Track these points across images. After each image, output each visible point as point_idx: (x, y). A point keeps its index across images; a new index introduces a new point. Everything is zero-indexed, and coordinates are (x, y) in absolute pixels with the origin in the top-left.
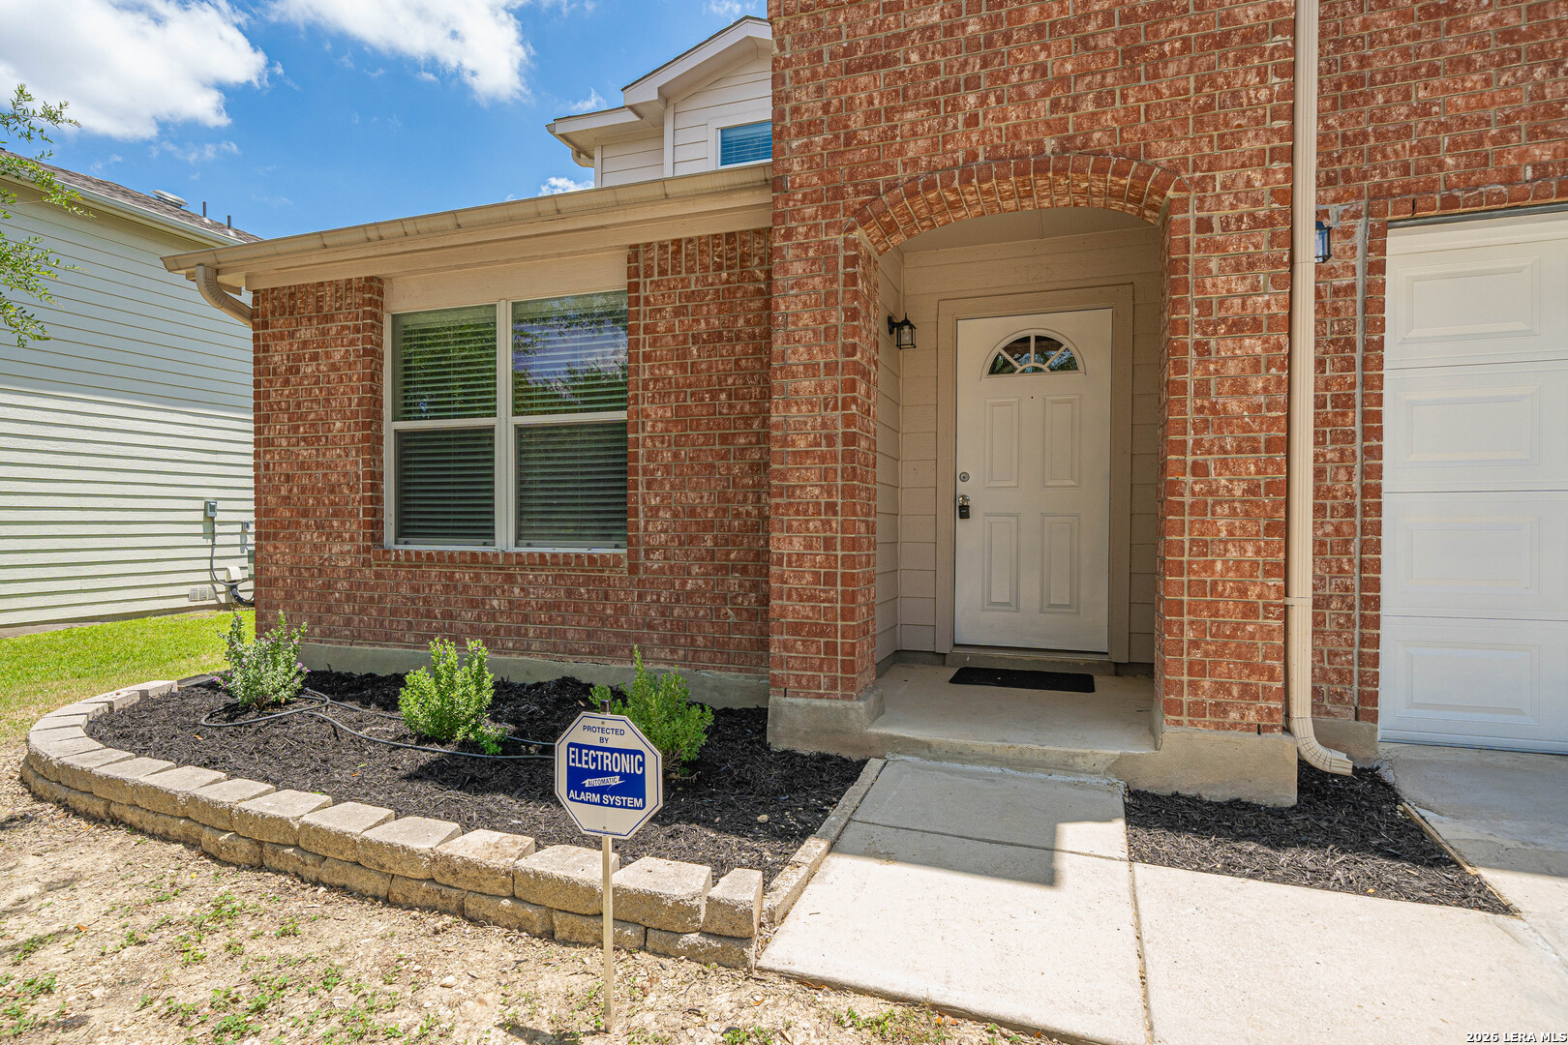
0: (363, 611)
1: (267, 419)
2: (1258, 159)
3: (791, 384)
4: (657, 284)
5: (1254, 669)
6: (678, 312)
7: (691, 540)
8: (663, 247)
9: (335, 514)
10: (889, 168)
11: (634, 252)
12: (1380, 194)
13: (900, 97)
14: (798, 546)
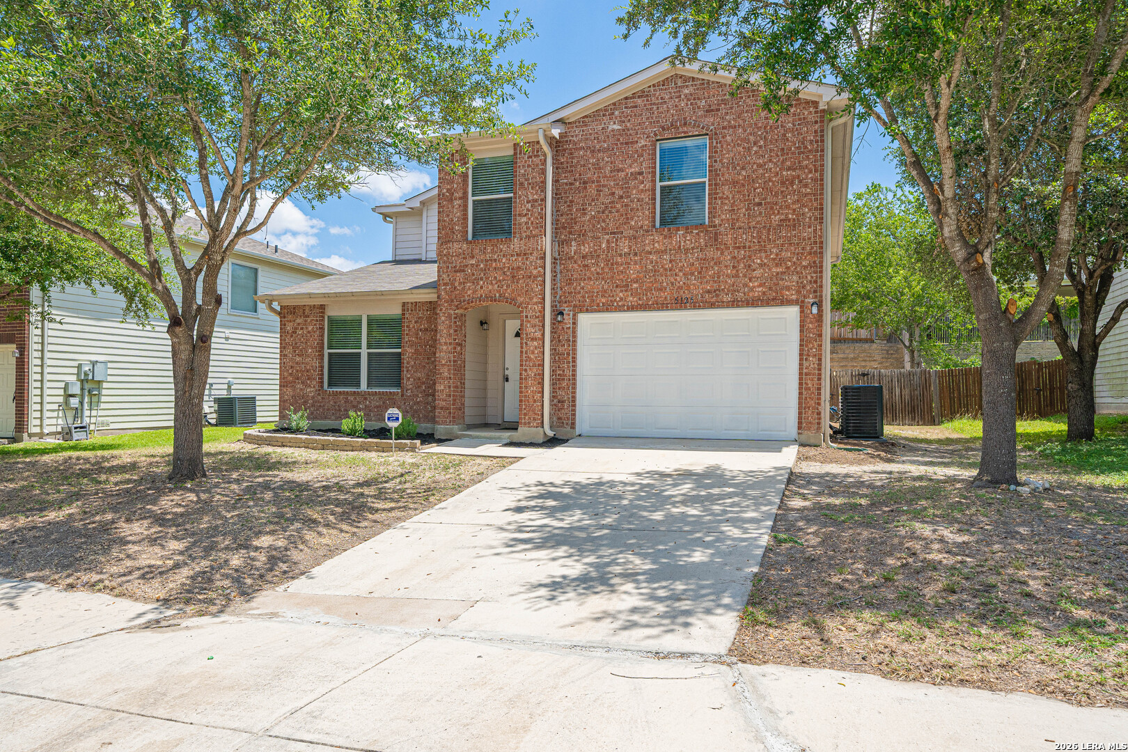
0: (317, 410)
1: (285, 348)
2: (536, 303)
3: (441, 347)
4: (410, 314)
5: (535, 414)
6: (416, 322)
7: (419, 387)
8: (412, 303)
9: (308, 379)
10: (464, 296)
11: (404, 304)
12: (575, 306)
13: (466, 280)
14: (442, 388)
